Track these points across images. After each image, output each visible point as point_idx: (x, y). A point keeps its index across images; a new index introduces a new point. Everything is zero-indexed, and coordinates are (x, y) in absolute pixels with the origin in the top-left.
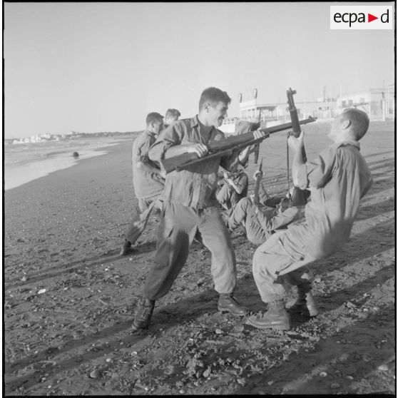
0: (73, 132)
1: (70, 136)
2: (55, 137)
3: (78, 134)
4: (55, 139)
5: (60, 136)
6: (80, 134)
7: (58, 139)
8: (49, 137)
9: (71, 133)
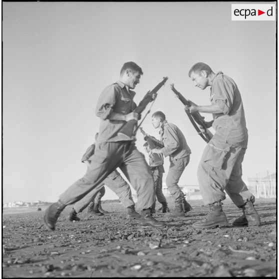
0: (40, 201)
1: (37, 203)
2: (26, 204)
3: (43, 203)
4: (26, 205)
5: (29, 204)
6: (45, 203)
7: (28, 205)
8: (21, 204)
9: (38, 202)
